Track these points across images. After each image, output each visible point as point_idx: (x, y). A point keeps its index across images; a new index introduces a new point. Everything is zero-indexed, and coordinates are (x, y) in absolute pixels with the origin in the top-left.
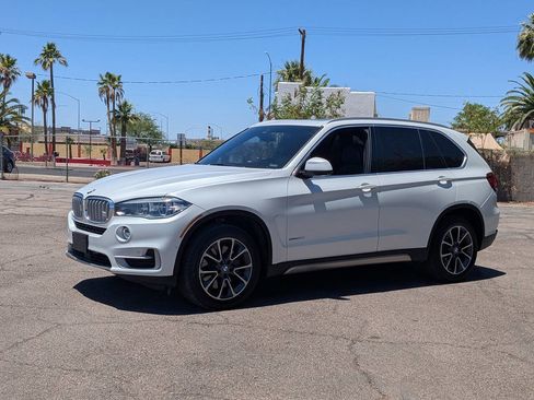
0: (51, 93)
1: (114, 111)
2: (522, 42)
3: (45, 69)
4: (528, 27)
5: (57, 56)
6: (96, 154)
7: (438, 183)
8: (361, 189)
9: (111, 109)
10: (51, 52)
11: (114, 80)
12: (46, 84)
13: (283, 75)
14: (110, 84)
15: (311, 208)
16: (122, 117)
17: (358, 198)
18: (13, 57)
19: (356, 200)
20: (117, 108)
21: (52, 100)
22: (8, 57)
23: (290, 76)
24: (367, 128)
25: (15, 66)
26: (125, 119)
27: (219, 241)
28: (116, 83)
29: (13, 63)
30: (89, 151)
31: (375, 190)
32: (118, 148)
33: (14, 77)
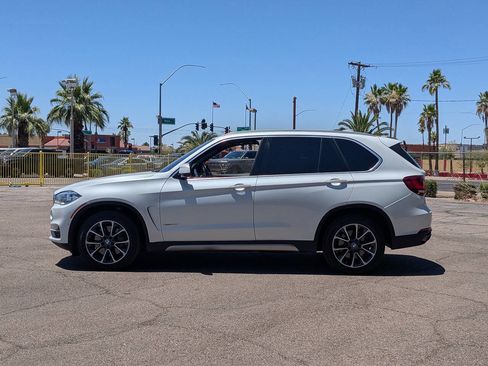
0: (436, 114)
3: (431, 94)
5: (442, 81)
7: (328, 184)
8: (234, 189)
10: (436, 77)
12: (431, 108)
15: (182, 202)
17: (230, 195)
18: (404, 86)
19: (229, 197)
21: (437, 121)
22: (400, 86)
24: (259, 139)
25: (407, 93)
27: (101, 223)
29: (404, 91)
31: (249, 189)
33: (405, 103)
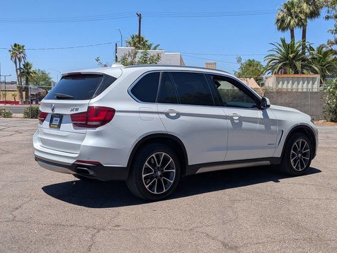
1: (20, 68)
2: (278, 20)
4: (282, 10)
6: (9, 97)
9: (18, 67)
11: (19, 48)
13: (130, 43)
14: (17, 51)
16: (25, 72)
20: (22, 67)
23: (135, 44)
26: (28, 73)
28: (21, 50)
30: (5, 95)
32: (24, 93)
